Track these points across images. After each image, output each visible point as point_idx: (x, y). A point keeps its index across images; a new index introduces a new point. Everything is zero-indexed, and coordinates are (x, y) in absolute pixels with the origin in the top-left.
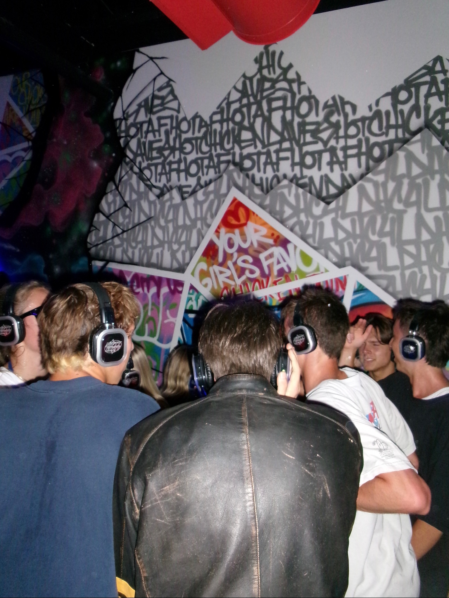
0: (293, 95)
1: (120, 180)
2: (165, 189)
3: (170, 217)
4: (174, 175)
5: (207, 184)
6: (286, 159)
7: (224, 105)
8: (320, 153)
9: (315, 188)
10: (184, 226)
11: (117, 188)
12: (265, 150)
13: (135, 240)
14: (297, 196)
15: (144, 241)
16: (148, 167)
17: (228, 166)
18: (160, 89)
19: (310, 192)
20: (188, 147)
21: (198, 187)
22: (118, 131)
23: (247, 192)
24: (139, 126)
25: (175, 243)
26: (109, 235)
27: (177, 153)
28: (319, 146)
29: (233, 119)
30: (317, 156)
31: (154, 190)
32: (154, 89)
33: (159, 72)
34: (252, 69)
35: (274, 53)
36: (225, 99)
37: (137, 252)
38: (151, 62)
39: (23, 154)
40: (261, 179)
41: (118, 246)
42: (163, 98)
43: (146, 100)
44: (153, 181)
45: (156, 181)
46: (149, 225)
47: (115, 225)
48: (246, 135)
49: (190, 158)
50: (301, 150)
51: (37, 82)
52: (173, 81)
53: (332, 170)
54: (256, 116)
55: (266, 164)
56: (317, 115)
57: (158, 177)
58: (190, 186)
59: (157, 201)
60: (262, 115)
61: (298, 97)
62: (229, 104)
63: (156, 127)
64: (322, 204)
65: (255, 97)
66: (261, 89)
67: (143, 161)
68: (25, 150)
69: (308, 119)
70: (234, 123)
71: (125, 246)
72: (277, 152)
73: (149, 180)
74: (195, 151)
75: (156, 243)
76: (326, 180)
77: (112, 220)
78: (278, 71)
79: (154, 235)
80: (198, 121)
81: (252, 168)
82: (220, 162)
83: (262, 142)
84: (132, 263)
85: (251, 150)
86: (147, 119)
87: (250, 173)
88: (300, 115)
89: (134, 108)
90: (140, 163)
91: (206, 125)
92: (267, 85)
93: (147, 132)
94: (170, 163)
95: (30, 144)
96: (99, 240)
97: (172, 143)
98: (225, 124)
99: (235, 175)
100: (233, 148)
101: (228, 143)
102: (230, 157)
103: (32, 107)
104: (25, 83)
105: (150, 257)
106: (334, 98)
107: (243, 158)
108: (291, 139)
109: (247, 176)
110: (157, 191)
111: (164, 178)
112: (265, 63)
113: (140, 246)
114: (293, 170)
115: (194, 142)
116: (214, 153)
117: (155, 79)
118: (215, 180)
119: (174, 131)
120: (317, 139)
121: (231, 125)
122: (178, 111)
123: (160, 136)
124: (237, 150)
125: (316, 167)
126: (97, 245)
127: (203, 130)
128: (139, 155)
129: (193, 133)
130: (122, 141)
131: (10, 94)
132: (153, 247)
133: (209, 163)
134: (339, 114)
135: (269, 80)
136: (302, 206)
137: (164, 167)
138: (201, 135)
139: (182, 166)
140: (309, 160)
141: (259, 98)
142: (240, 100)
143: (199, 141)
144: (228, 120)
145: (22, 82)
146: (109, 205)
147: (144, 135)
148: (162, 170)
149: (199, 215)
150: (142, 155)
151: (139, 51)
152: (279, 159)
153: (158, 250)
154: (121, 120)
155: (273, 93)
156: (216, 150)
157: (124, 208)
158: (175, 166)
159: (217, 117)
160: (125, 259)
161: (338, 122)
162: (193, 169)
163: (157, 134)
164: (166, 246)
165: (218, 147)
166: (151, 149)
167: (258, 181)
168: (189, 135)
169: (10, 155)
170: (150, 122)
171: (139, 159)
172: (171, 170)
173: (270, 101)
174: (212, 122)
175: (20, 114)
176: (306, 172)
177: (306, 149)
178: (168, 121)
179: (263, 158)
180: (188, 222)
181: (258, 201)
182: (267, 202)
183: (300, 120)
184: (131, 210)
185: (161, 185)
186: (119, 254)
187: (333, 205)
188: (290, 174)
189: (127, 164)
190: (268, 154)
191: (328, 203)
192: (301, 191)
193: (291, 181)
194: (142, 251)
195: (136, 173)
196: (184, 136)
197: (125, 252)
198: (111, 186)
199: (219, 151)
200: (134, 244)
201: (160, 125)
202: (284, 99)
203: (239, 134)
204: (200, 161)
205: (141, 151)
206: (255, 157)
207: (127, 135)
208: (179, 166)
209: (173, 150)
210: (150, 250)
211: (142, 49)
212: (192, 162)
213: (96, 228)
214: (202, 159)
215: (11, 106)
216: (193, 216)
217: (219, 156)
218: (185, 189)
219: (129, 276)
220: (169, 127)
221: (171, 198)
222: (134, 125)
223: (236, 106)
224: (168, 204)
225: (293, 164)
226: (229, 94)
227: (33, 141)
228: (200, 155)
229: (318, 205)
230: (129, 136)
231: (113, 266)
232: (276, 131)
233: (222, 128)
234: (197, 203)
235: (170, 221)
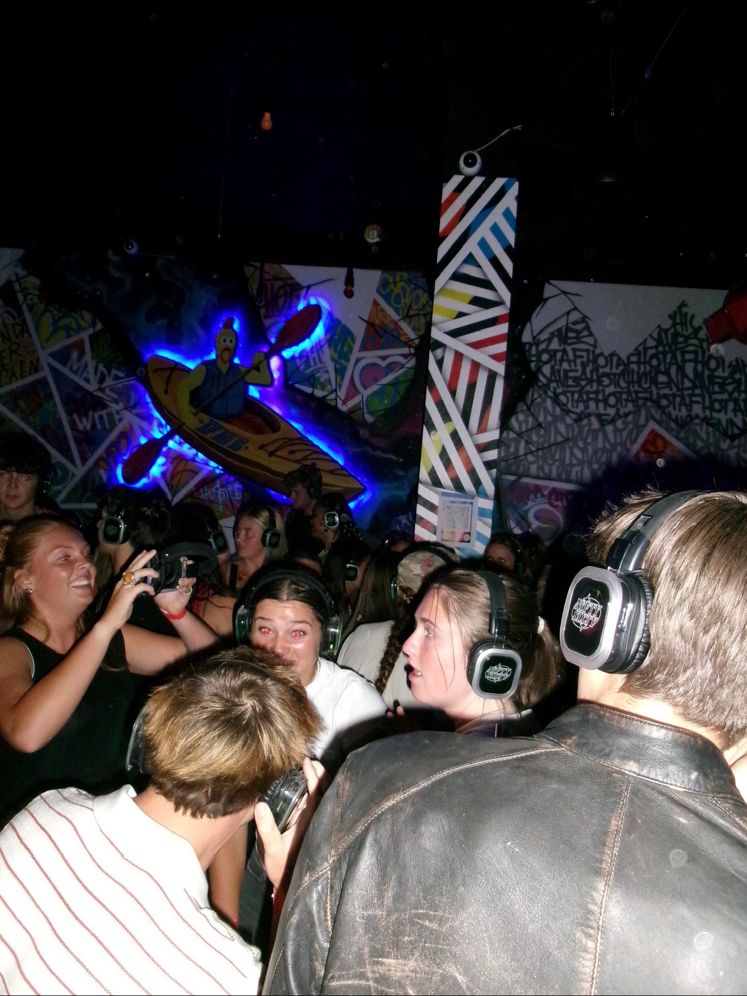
0: (704, 352)
1: (532, 401)
2: (583, 416)
3: (589, 440)
4: (592, 404)
5: (626, 415)
6: (698, 402)
7: (641, 348)
8: (726, 401)
9: (723, 428)
10: (604, 449)
11: (529, 409)
12: (679, 393)
13: (553, 458)
14: (708, 434)
15: (562, 460)
16: (564, 393)
17: (646, 402)
18: (575, 323)
19: (719, 431)
20: (606, 381)
21: (617, 417)
22: (527, 353)
23: (664, 425)
24: (553, 354)
25: (595, 463)
26: (522, 451)
27: (595, 385)
28: (725, 396)
29: (649, 363)
30: (724, 404)
31: (571, 414)
32: (567, 321)
33: (572, 307)
34: (667, 324)
35: (686, 314)
36: (641, 344)
37: (554, 469)
38: (563, 296)
39: (402, 360)
40: (677, 416)
41: (533, 462)
42: (578, 332)
43: (560, 330)
44: (570, 406)
45: (573, 408)
46: (566, 446)
47: (527, 443)
48: (662, 378)
49: (608, 390)
50: (710, 398)
51: (417, 287)
52: (587, 317)
53: (735, 415)
54: (671, 364)
55: (680, 404)
56: (724, 371)
57: (575, 405)
58: (609, 415)
59: (575, 425)
60: (676, 364)
61: (707, 354)
62: (646, 349)
63: (571, 356)
64: (728, 441)
65: (670, 347)
66: (675, 342)
67: (559, 388)
68: (405, 356)
69: (716, 374)
70: (652, 366)
71: (541, 462)
72: (690, 396)
73: (565, 405)
74: (612, 386)
75: (574, 461)
76: (731, 422)
77: (525, 438)
78: (690, 330)
79: (572, 455)
80: (615, 359)
81: (668, 407)
82: (638, 398)
83: (677, 386)
84: (549, 478)
85: (667, 391)
86: (561, 348)
87: (667, 411)
88: (709, 369)
89: (545, 336)
90: (555, 389)
91: (624, 364)
92: (681, 339)
93: (562, 361)
94: (588, 393)
95: (413, 351)
96: (509, 456)
97: (589, 375)
98: (642, 366)
99: (653, 410)
100: (650, 387)
101: (646, 383)
102: (647, 395)
103: (412, 313)
104: (400, 285)
105: (568, 474)
106: (737, 360)
107: (660, 397)
108: (702, 387)
109: (664, 412)
110: (574, 416)
111: (581, 406)
112: (678, 320)
113: (557, 463)
114: (704, 412)
115: (612, 377)
116: (632, 390)
117: (568, 313)
118: (634, 413)
119: (591, 365)
120: (723, 390)
121: (648, 368)
122: (595, 346)
123: (576, 365)
124: (654, 389)
125: (723, 413)
126: (508, 460)
127: (621, 368)
128: (553, 381)
129: (611, 368)
130: (533, 365)
131: (378, 291)
132: (572, 465)
133: (628, 397)
134: (741, 374)
135: (683, 336)
136: (712, 440)
137: (581, 396)
138: (619, 371)
139: (600, 397)
140: (717, 406)
141: (673, 348)
142: (656, 347)
143: (617, 377)
144: (645, 363)
145: (395, 283)
146: (520, 423)
147: (558, 363)
148: (579, 398)
149: (618, 440)
150: (557, 382)
151: (549, 283)
152: (692, 402)
153: (578, 468)
154: (531, 345)
155: (686, 347)
156: (634, 387)
157: (538, 428)
158: (592, 396)
159: (634, 359)
160: (541, 474)
161: (740, 379)
162: (612, 400)
163: (572, 364)
164: (586, 465)
165: (636, 386)
166: (567, 378)
167: (673, 417)
168: (607, 370)
169: (384, 358)
170: (564, 351)
171: (553, 385)
172: (589, 399)
173: (684, 353)
174: (630, 362)
175: (395, 317)
176: (715, 415)
177: (714, 396)
178: (584, 354)
179: (678, 400)
180: (608, 446)
181: (674, 433)
182: (682, 435)
183: (710, 373)
184: (546, 431)
185: (578, 411)
186: (533, 469)
187: (736, 442)
188: (702, 415)
189: (540, 387)
190: (683, 398)
191: (733, 440)
192: (711, 429)
193: (703, 420)
194: (561, 469)
195: (550, 397)
196: (601, 370)
197: (541, 468)
198: (521, 406)
199: (637, 388)
200: (550, 462)
201: (576, 357)
202: (695, 353)
203: (656, 378)
204: (618, 395)
205: (555, 376)
206: (671, 398)
207: (539, 360)
208: (597, 396)
209: (590, 381)
210: (569, 468)
211: (552, 282)
212: (610, 395)
213: (505, 445)
214: (621, 393)
215: (379, 305)
216: (613, 441)
217: (637, 392)
218: (603, 417)
219: (545, 490)
220: (585, 359)
221: (590, 424)
222: (546, 351)
223: (651, 352)
224: (586, 428)
225: (704, 408)
226: (645, 340)
227: (416, 348)
228: (618, 389)
229: (724, 441)
230: (542, 362)
231: (526, 480)
232: (689, 379)
233: (639, 368)
234: (616, 430)
235: (589, 444)
